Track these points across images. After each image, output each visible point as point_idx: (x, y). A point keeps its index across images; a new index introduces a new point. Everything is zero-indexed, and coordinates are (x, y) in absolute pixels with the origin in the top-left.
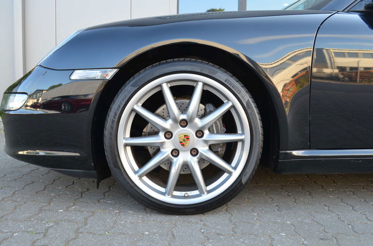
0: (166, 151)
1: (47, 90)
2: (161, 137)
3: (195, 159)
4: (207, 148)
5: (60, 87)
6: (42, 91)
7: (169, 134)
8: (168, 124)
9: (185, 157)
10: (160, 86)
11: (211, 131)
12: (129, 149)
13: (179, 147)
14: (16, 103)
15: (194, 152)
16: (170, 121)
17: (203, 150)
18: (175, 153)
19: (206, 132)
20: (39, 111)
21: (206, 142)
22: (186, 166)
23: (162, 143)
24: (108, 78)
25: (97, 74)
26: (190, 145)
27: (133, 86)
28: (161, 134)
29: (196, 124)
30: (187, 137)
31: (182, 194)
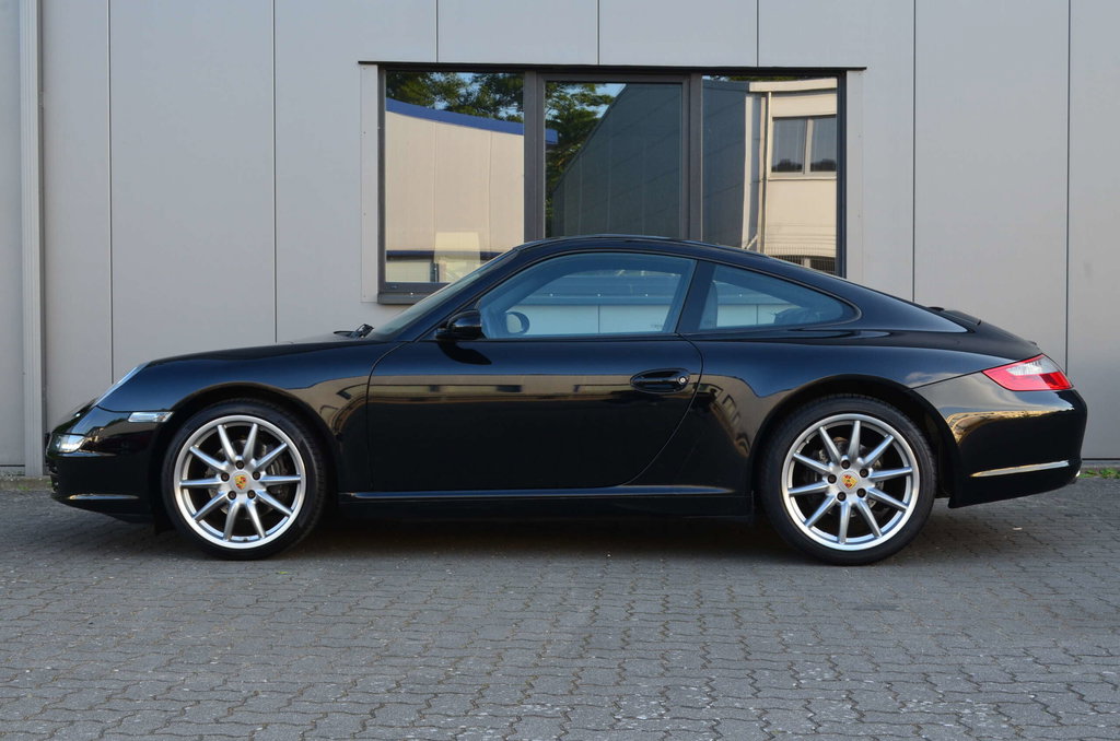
0: (224, 493)
1: (105, 427)
2: (218, 480)
3: (253, 502)
4: (265, 490)
5: (121, 423)
6: (99, 428)
7: (225, 477)
8: (223, 467)
9: (242, 499)
10: (215, 427)
11: (269, 473)
12: (186, 492)
13: (236, 489)
14: (71, 445)
15: (251, 494)
16: (226, 463)
17: (260, 491)
18: (232, 495)
19: (263, 473)
20: (94, 454)
21: (263, 484)
22: (243, 510)
23: (219, 485)
24: (164, 420)
25: (154, 417)
26: (246, 487)
27: (188, 428)
28: (218, 477)
29: (252, 466)
30: (244, 479)
31: (242, 538)
